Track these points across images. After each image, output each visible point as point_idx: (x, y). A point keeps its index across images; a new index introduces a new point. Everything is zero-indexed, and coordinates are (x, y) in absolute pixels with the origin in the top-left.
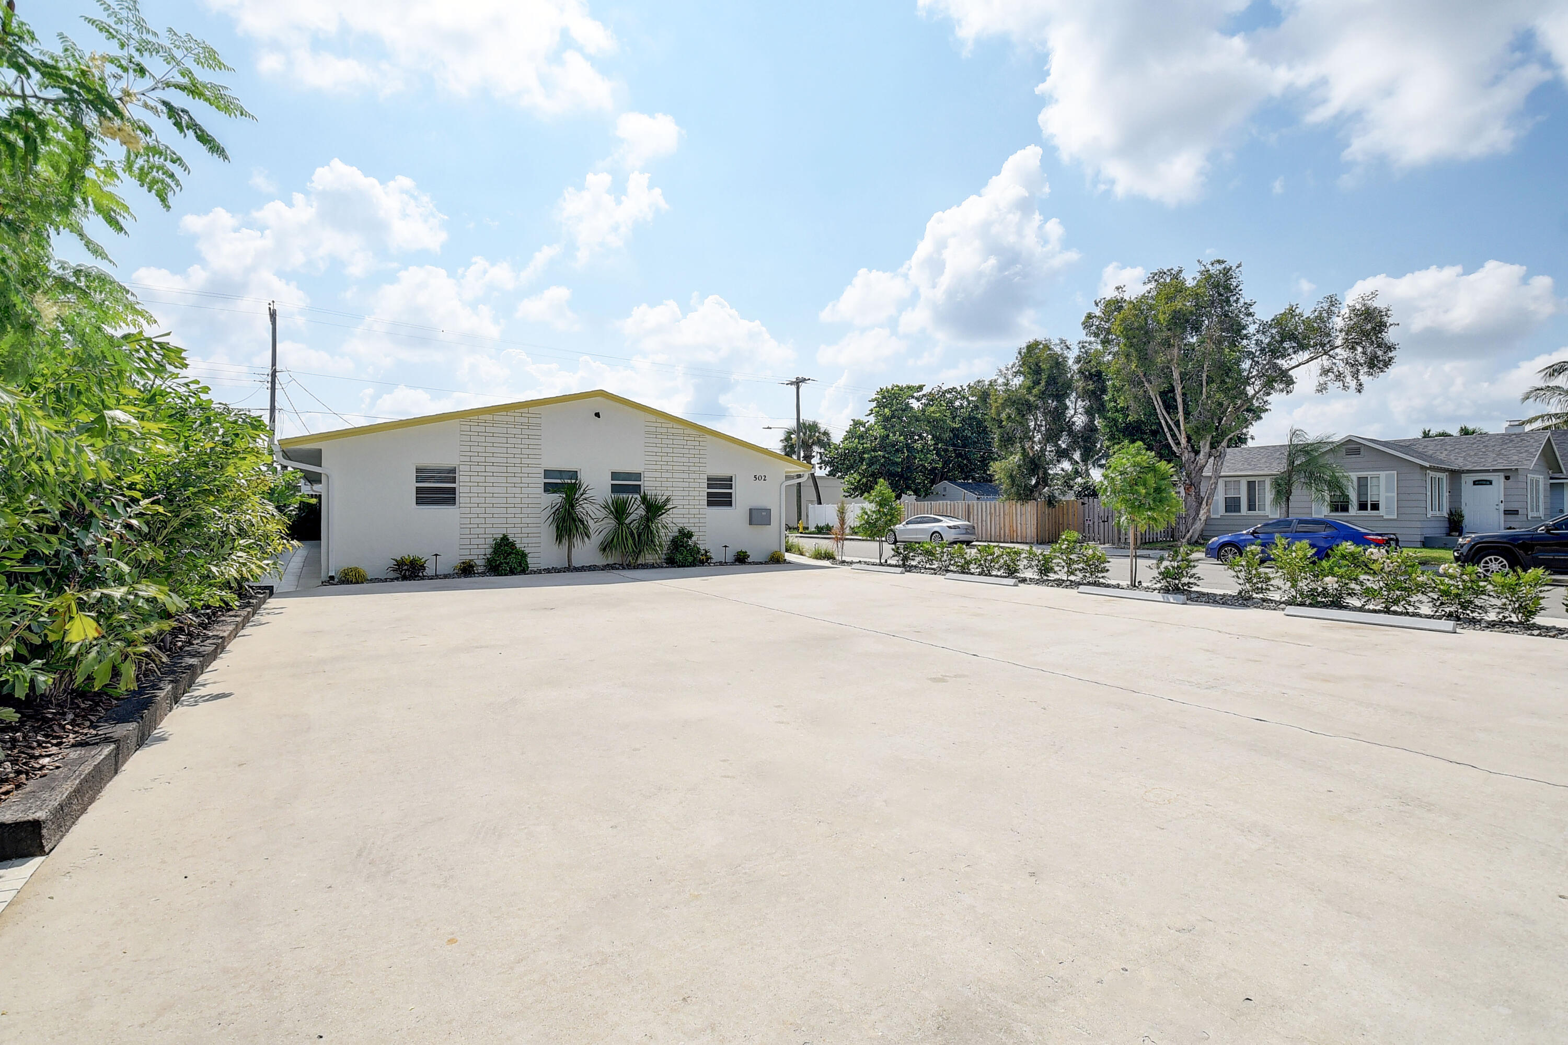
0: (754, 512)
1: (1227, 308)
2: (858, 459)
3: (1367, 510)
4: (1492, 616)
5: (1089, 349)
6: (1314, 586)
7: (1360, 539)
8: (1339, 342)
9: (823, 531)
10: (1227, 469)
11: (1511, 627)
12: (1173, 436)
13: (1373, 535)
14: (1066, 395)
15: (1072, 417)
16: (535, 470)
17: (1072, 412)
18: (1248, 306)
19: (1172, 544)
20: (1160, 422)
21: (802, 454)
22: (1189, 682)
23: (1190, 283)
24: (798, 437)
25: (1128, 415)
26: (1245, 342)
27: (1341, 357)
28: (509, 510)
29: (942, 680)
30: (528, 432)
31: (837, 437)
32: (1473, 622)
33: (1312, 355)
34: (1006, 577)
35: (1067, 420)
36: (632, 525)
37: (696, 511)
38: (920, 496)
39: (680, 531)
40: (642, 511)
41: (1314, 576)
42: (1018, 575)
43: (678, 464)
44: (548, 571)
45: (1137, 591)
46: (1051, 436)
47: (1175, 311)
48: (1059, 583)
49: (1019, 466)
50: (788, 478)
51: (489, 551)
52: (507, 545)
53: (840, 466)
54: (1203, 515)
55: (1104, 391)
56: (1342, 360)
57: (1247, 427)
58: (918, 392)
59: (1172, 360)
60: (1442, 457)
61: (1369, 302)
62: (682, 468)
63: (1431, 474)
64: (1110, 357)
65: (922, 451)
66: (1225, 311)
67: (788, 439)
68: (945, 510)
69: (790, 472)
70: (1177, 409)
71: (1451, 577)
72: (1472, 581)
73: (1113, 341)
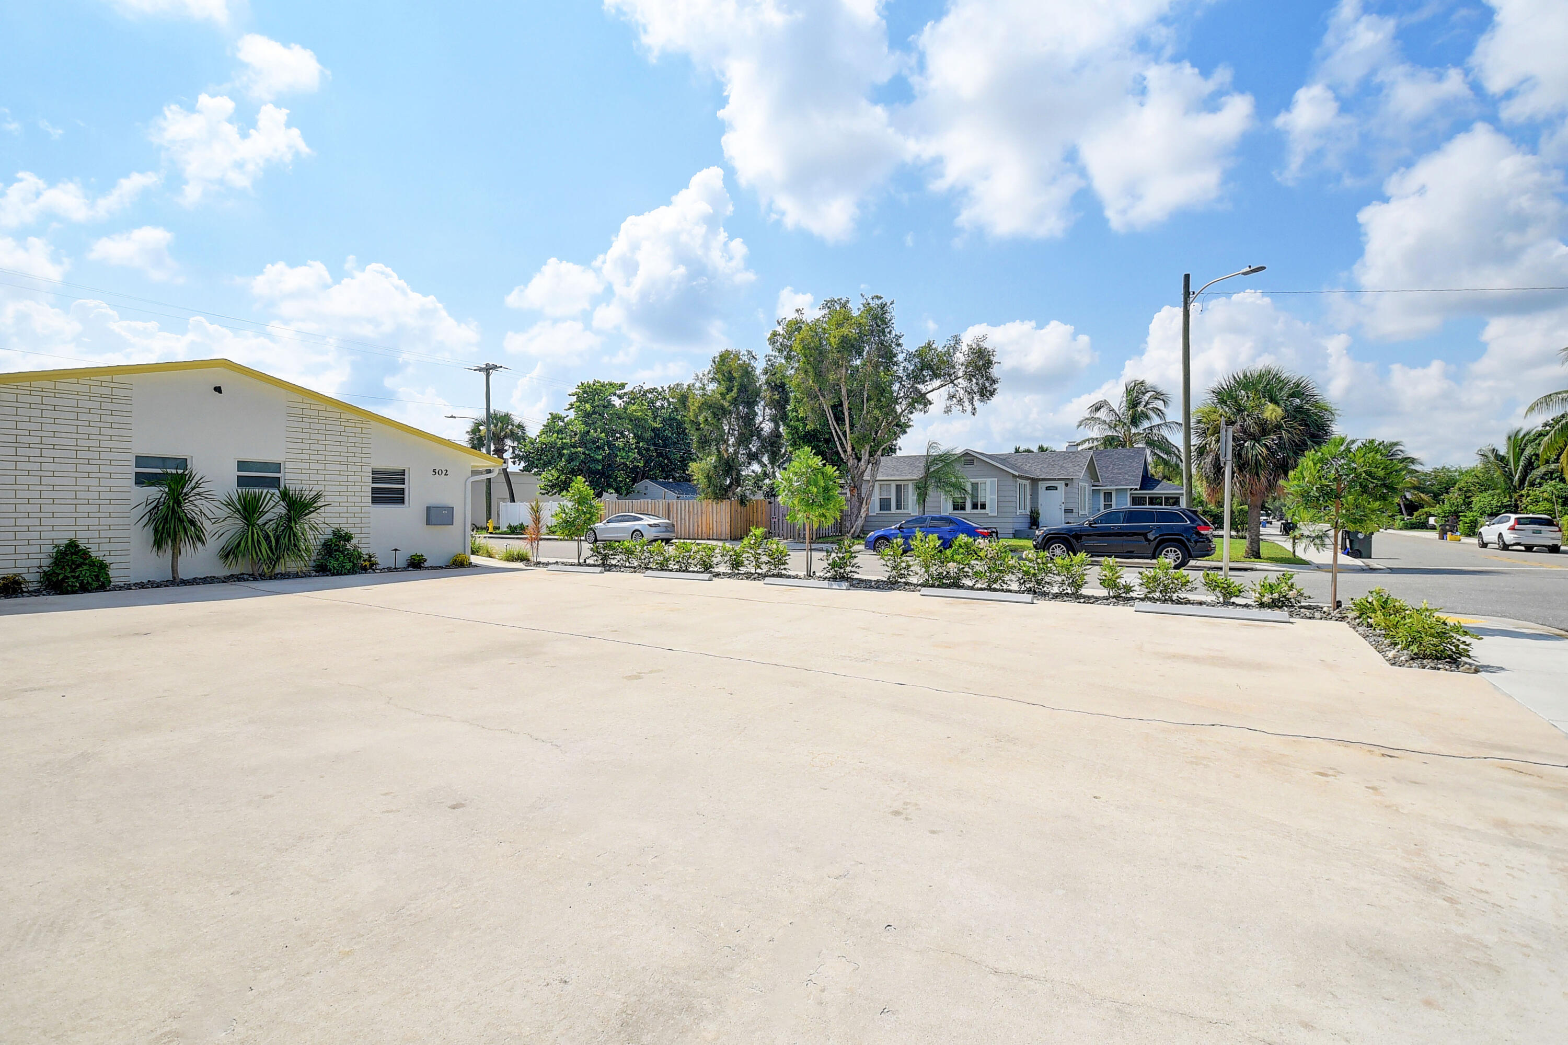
0: (432, 512)
1: (882, 338)
2: (556, 455)
3: (977, 509)
4: (1055, 590)
5: (774, 362)
6: (941, 571)
7: (972, 532)
8: (960, 374)
9: (516, 530)
10: (881, 474)
11: (1067, 597)
12: (842, 444)
13: (981, 528)
14: (755, 403)
15: (761, 423)
16: (125, 456)
17: (761, 419)
18: (898, 337)
19: (840, 538)
20: (832, 432)
21: (492, 448)
22: (849, 657)
23: (855, 313)
24: (488, 429)
25: (807, 424)
26: (895, 368)
27: (961, 386)
28: (79, 508)
29: (638, 677)
30: (110, 406)
31: (534, 431)
32: (1045, 594)
33: (942, 383)
34: (702, 572)
35: (757, 426)
36: (267, 526)
37: (358, 510)
38: (621, 494)
39: (334, 533)
40: (281, 509)
41: (941, 562)
42: (713, 570)
43: (333, 453)
44: (142, 586)
45: (812, 580)
46: (743, 441)
47: (842, 336)
48: (748, 576)
49: (715, 467)
50: (475, 473)
51: (47, 562)
52: (76, 553)
53: (536, 462)
54: (863, 514)
55: (787, 401)
56: (963, 388)
57: (896, 439)
58: (620, 389)
59: (841, 378)
60: (1026, 468)
61: (981, 343)
62: (340, 459)
63: (1020, 481)
64: (792, 372)
65: (623, 449)
66: (882, 340)
67: (475, 430)
68: (646, 508)
69: (478, 467)
70: (844, 421)
71: (1031, 561)
72: (1043, 563)
73: (794, 357)
